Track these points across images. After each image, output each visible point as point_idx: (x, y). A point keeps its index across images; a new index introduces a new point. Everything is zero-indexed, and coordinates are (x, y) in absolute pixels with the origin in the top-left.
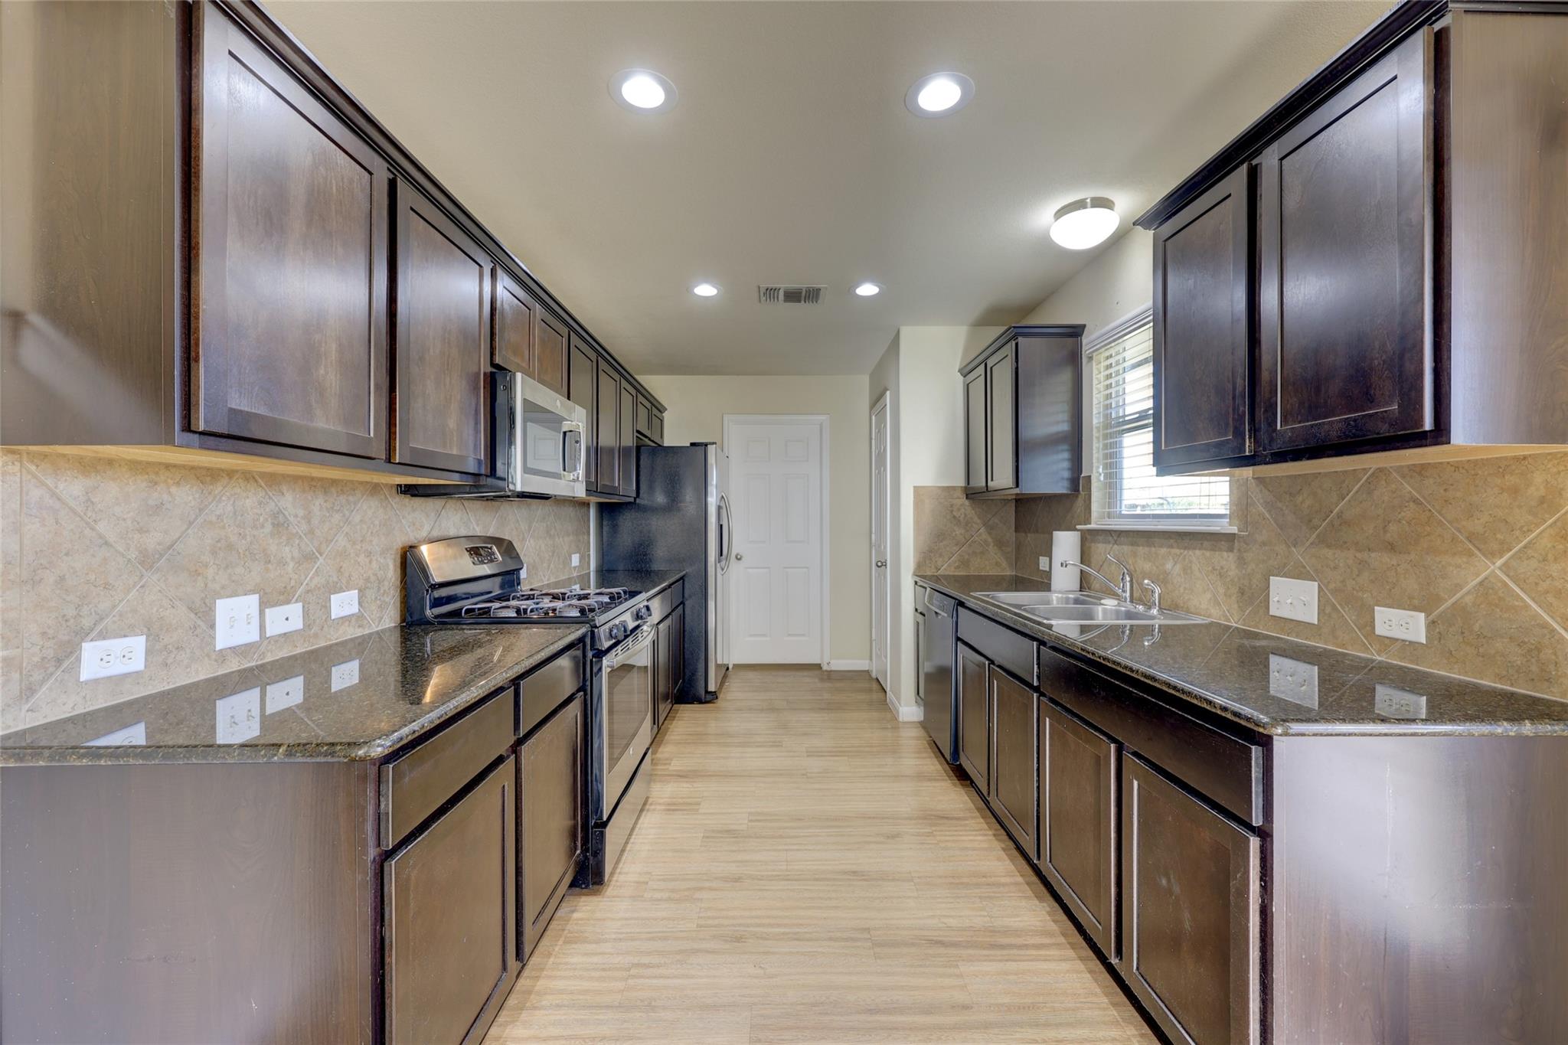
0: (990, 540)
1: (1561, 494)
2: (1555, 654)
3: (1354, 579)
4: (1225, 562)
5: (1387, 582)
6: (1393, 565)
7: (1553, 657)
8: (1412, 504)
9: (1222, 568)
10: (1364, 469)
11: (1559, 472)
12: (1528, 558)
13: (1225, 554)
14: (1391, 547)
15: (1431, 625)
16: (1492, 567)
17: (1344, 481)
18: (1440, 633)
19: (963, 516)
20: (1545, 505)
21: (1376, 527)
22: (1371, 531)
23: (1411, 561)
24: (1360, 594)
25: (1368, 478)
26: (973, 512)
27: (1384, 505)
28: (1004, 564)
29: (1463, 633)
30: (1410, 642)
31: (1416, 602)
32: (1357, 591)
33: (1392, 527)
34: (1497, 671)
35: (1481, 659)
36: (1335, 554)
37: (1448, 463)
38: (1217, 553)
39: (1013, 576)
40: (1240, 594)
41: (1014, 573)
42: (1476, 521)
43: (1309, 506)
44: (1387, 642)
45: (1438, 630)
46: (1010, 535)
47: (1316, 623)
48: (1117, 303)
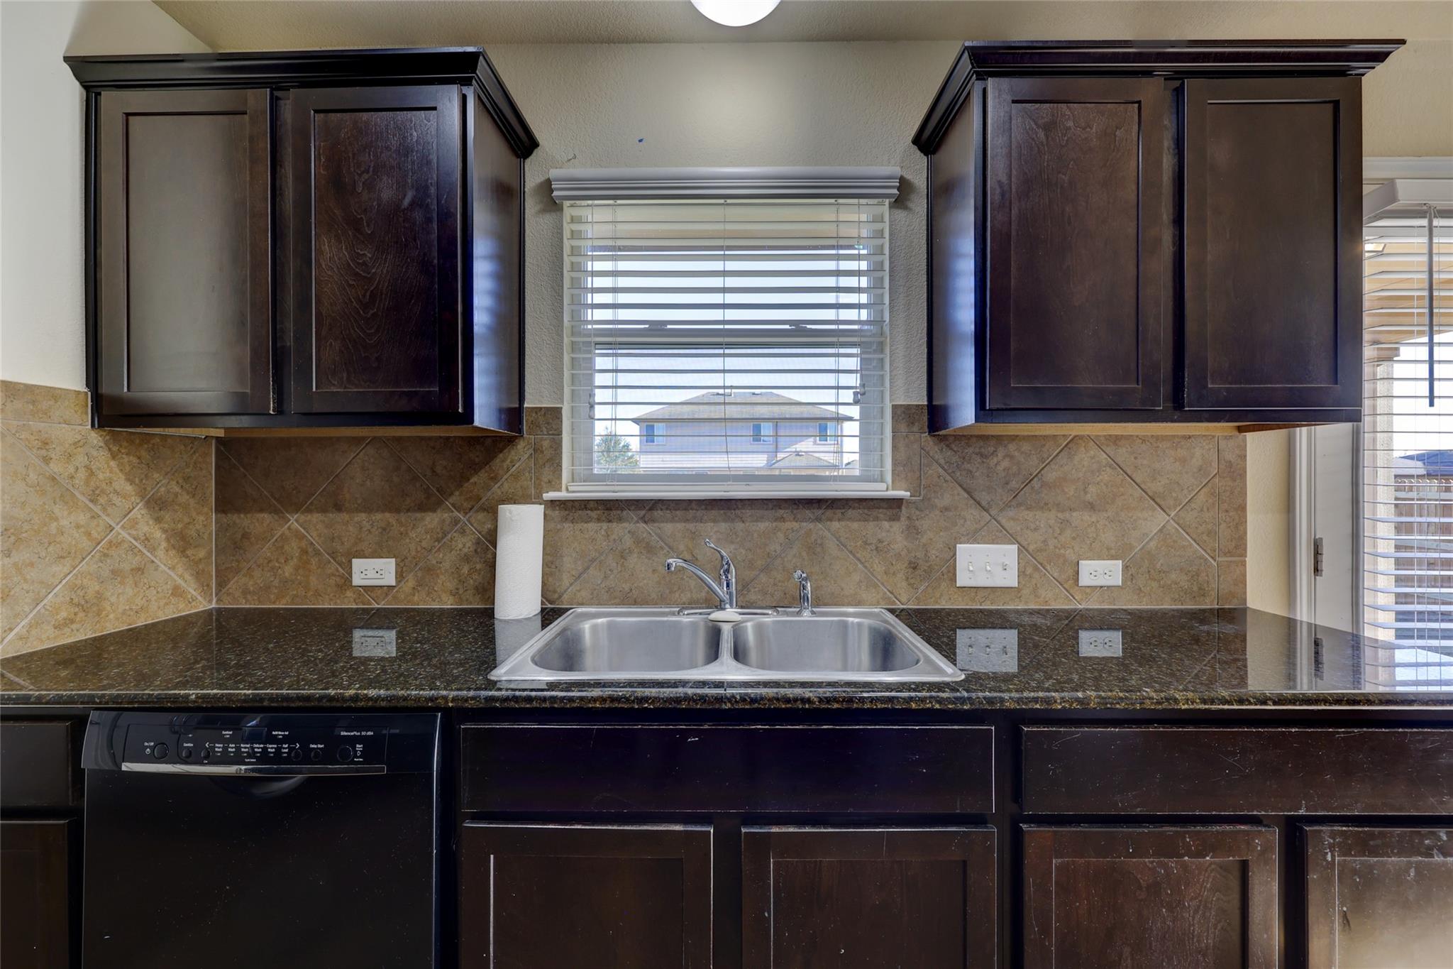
0: (158, 534)
1: (1211, 465)
2: (1207, 576)
3: (1056, 538)
4: (884, 534)
5: (1088, 537)
6: (1093, 522)
7: (1206, 578)
8: (1108, 469)
9: (880, 541)
10: (1064, 436)
11: (1210, 449)
12: (1192, 510)
13: (886, 524)
14: (1091, 507)
15: (1126, 568)
16: (1168, 518)
17: (1044, 445)
18: (1132, 575)
19: (82, 474)
20: (1202, 472)
21: (1076, 489)
22: (1072, 493)
23: (1108, 517)
24: (1062, 551)
25: (1068, 444)
26: (113, 463)
27: (1084, 469)
28: (192, 589)
29: (1149, 572)
30: (1108, 587)
31: (1113, 552)
32: (1059, 549)
33: (1092, 489)
34: (1172, 596)
35: (1162, 589)
36: (1035, 515)
37: (1137, 436)
38: (871, 523)
39: (209, 613)
40: (910, 570)
41: (214, 605)
42: (1158, 483)
43: (1004, 470)
44: (1088, 590)
45: (1130, 573)
46: (206, 521)
47: (1017, 586)
48: (640, 141)
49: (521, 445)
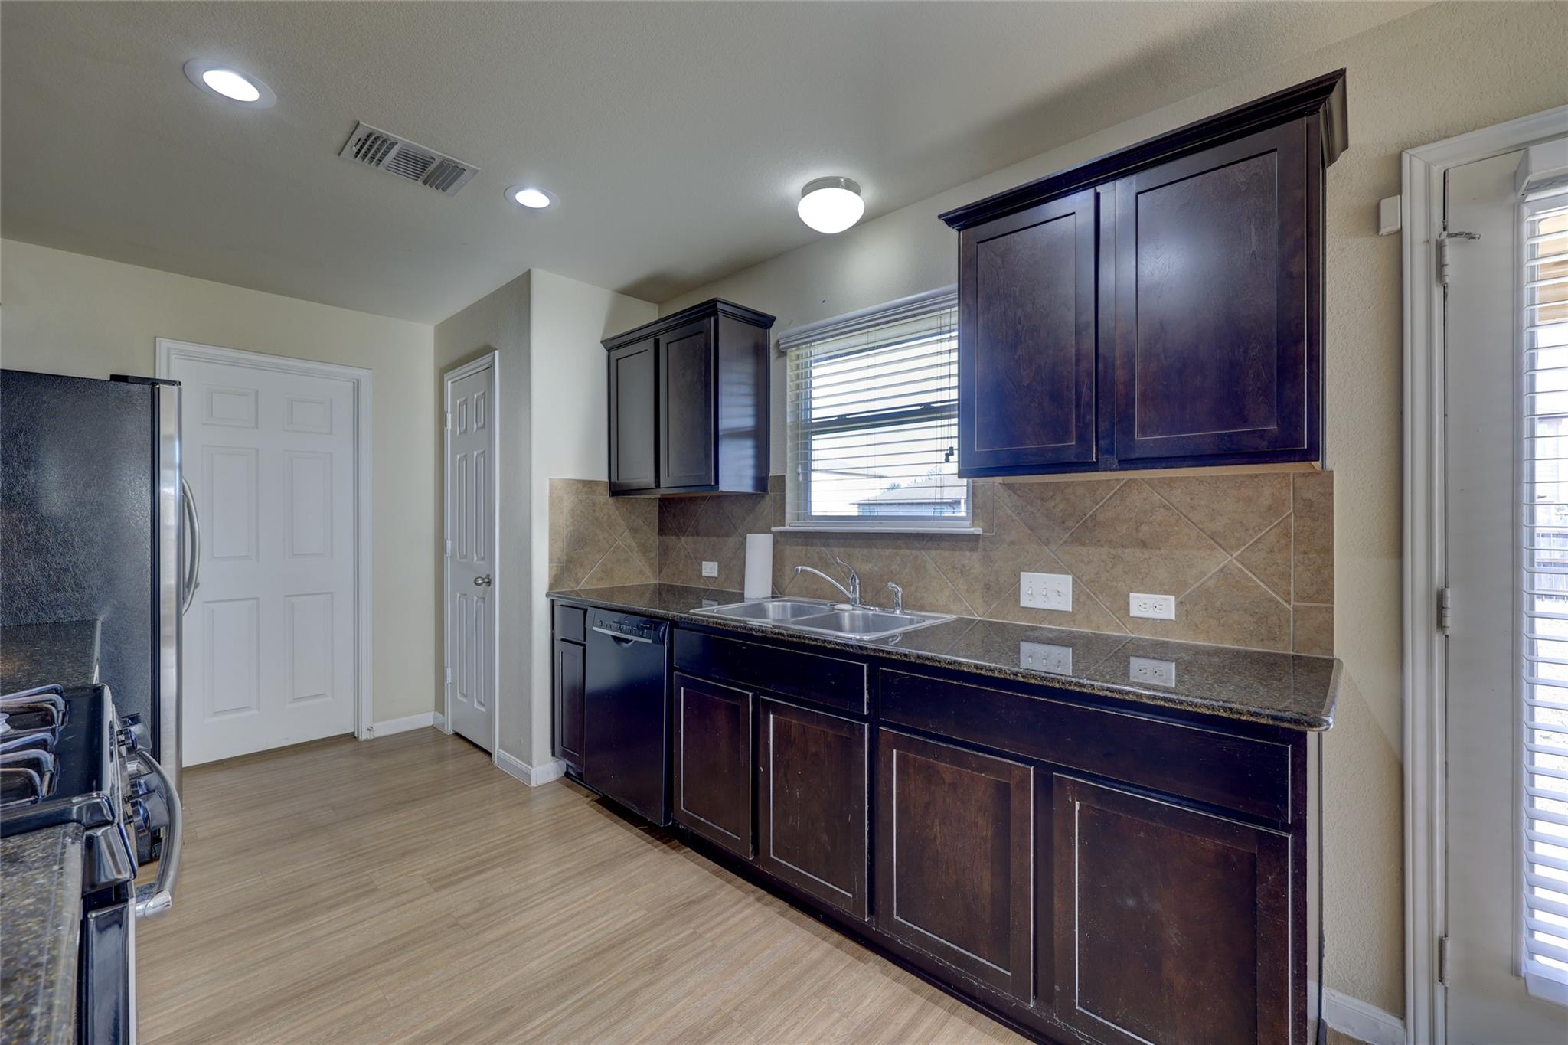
0: (634, 544)
1: (1284, 504)
2: (1279, 619)
3: (1108, 572)
4: (967, 561)
5: (1140, 573)
6: (1145, 559)
7: (1278, 622)
8: (1162, 509)
9: (964, 566)
10: (1118, 480)
12: (1259, 550)
13: (968, 554)
14: (1144, 544)
15: (1180, 604)
16: (1230, 558)
17: (1098, 489)
18: (1187, 611)
19: (606, 517)
20: (1272, 512)
21: (1128, 528)
22: (1124, 531)
23: (1162, 555)
24: (1114, 583)
25: (1121, 487)
26: (617, 512)
27: (1136, 510)
28: (648, 572)
29: (1206, 609)
30: (1161, 620)
31: (1166, 588)
32: (1112, 582)
33: (1144, 528)
34: (1234, 636)
35: (1222, 628)
36: (1089, 550)
37: (1194, 478)
38: (957, 552)
39: (655, 585)
40: (986, 590)
41: (658, 581)
42: (1218, 523)
43: (1061, 511)
44: (1139, 621)
45: (1185, 608)
46: (654, 539)
47: (1071, 610)
48: (823, 302)
49: (767, 498)
